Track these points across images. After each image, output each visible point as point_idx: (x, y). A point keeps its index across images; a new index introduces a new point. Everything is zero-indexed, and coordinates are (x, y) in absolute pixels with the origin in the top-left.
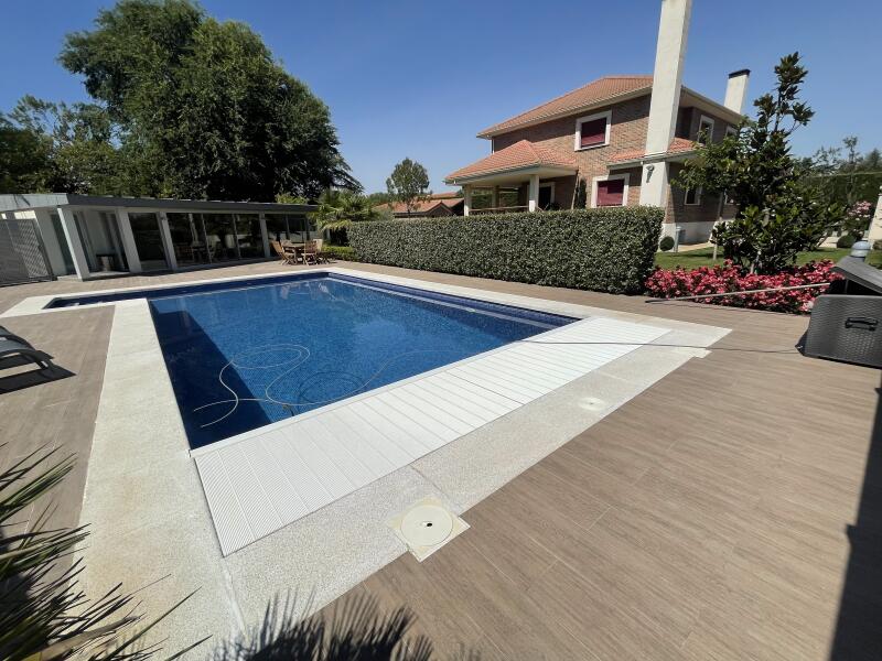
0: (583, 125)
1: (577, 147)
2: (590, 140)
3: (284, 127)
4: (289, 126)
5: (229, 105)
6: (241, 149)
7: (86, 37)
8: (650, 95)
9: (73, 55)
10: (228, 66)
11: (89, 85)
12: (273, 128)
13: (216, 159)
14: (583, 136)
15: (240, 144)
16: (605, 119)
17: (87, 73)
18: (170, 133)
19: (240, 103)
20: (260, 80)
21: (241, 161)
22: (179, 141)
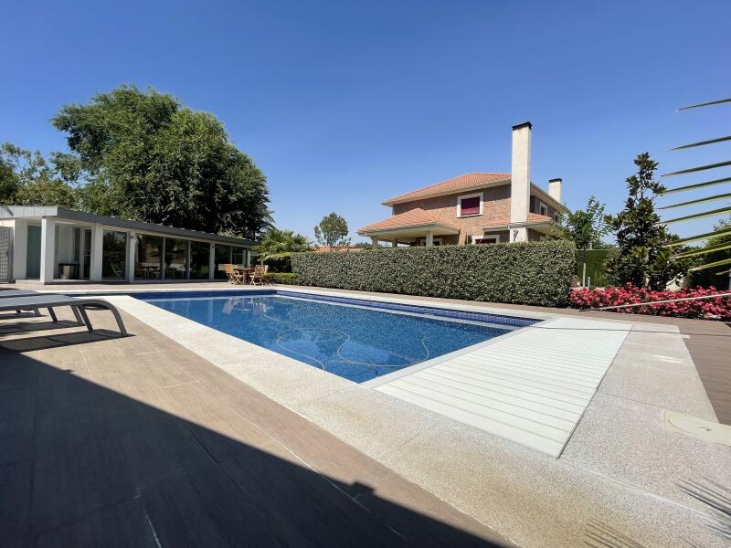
0: (462, 200)
1: (459, 215)
2: (467, 211)
3: (232, 184)
4: (235, 184)
5: (192, 165)
6: (194, 197)
7: (79, 108)
8: (510, 185)
9: (65, 118)
10: (195, 139)
11: (70, 140)
12: (223, 184)
13: (171, 201)
14: (463, 208)
15: (193, 192)
16: (479, 198)
17: (73, 131)
18: (137, 179)
19: (199, 164)
20: (217, 151)
21: (191, 205)
22: (143, 186)
